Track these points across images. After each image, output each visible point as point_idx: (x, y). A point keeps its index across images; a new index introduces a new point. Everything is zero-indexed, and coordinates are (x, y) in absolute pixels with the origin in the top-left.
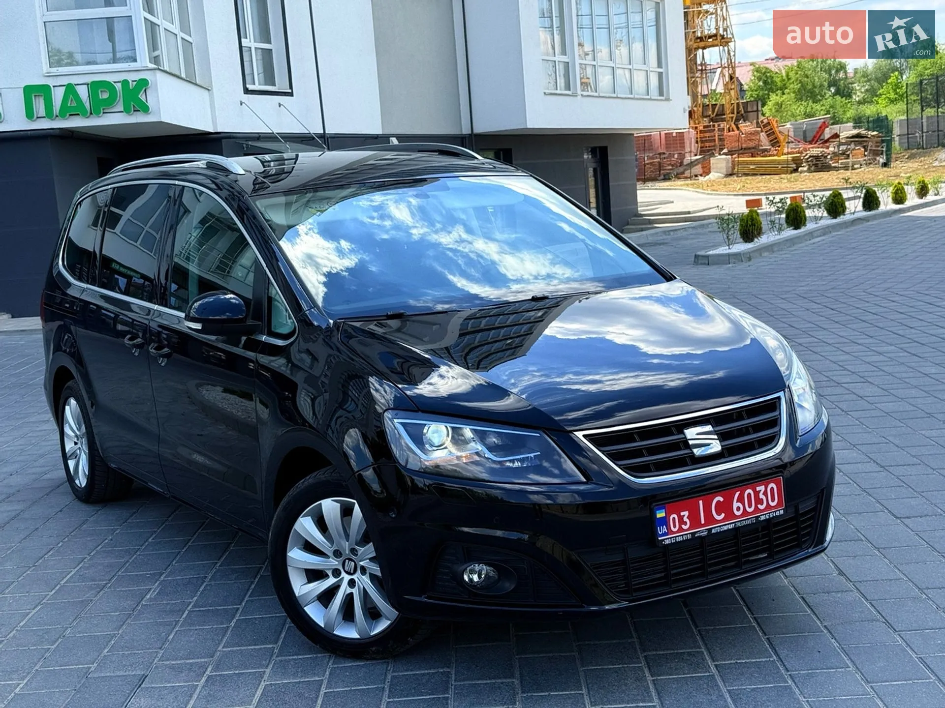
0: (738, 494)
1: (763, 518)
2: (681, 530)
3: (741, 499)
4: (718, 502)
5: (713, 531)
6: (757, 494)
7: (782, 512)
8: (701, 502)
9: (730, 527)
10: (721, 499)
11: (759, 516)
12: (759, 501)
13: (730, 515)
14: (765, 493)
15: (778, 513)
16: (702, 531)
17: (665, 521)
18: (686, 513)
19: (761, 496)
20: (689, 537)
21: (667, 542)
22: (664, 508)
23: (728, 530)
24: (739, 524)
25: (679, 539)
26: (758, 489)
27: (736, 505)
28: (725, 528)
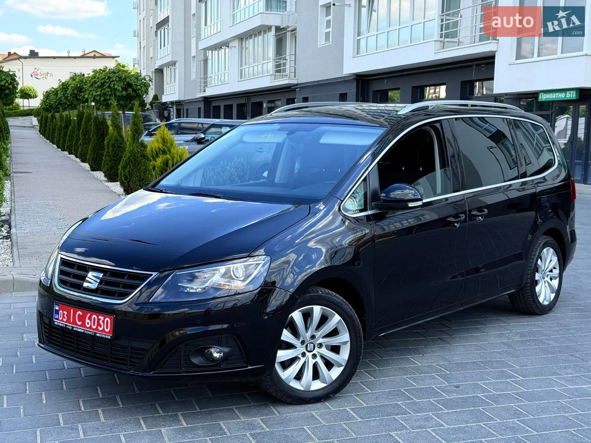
0: (89, 315)
1: (98, 335)
2: (62, 320)
3: (90, 318)
4: (79, 314)
5: (74, 329)
6: (99, 320)
7: (109, 337)
8: (72, 310)
9: (82, 331)
10: (81, 314)
11: (97, 333)
12: (99, 325)
13: (83, 325)
14: (103, 322)
15: (107, 337)
16: (70, 326)
17: (57, 312)
18: (66, 313)
19: (101, 322)
20: (64, 326)
21: (56, 323)
22: (58, 305)
23: (80, 332)
24: (86, 332)
25: (60, 325)
26: (100, 317)
27: (87, 321)
28: (79, 330)
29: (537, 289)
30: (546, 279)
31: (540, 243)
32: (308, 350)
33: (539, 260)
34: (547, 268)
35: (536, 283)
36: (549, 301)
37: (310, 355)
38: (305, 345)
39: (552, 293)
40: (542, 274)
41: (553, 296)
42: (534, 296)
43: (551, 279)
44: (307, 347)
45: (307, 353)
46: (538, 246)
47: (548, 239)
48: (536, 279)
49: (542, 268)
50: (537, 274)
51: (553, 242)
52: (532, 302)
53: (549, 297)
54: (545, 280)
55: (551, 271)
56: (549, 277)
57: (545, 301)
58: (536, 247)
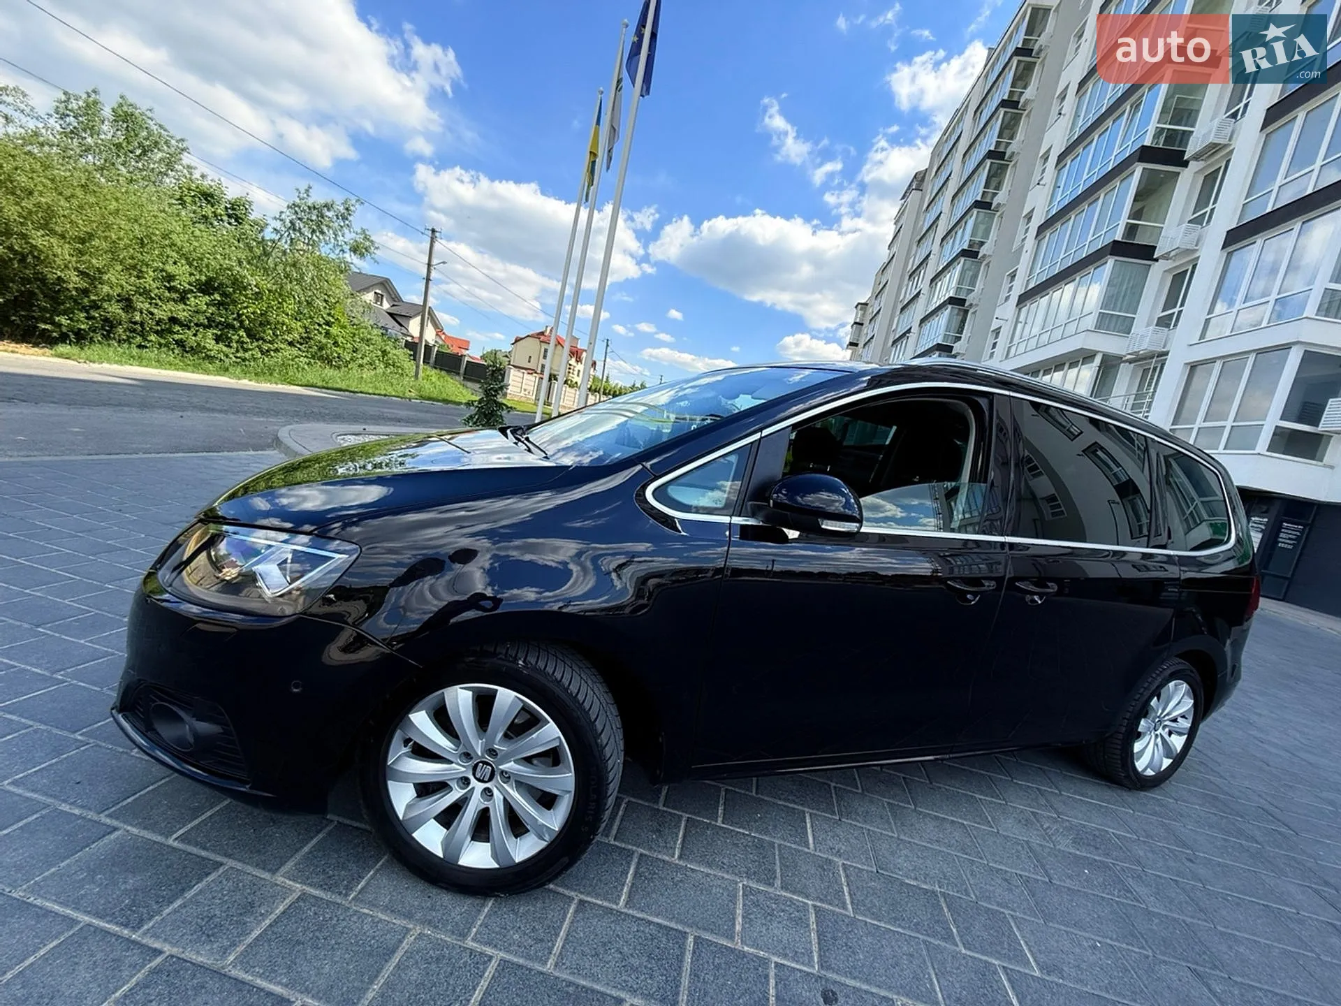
29: (1137, 746)
30: (1160, 731)
31: (1164, 669)
32: (478, 775)
33: (1156, 698)
34: (1168, 714)
35: (1139, 735)
36: (1157, 770)
37: (479, 787)
38: (472, 763)
39: (1168, 757)
40: (1153, 721)
41: (1167, 762)
42: (1128, 757)
43: (1170, 733)
44: (475, 768)
45: (473, 782)
46: (1158, 675)
47: (1184, 665)
48: (1139, 730)
49: (1157, 713)
50: (1143, 722)
51: (1193, 675)
52: (1120, 766)
53: (1158, 764)
54: (1158, 732)
55: (1175, 720)
56: (1167, 730)
57: (1149, 770)
58: (1154, 675)
